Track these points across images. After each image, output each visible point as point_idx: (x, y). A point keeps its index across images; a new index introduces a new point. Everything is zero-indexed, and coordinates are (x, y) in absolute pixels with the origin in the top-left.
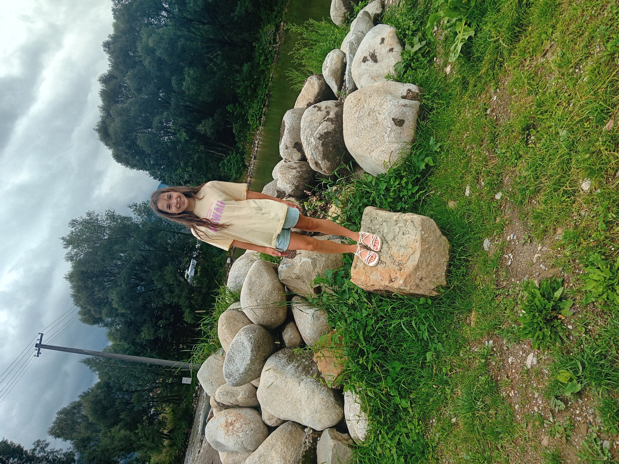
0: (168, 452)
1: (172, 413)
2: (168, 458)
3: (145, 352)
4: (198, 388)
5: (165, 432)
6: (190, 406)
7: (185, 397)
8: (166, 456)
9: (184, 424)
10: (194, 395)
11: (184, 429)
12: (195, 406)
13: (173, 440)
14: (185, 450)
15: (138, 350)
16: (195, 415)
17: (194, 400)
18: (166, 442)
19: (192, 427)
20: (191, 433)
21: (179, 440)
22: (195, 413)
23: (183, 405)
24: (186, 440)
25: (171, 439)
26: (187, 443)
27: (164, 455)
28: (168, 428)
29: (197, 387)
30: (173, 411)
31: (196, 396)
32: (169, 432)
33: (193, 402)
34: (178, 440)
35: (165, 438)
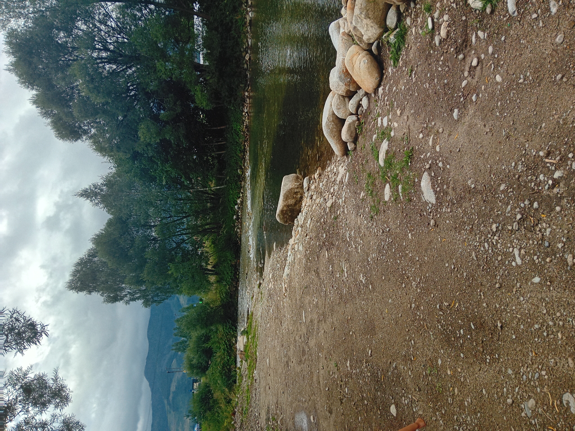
0: (216, 289)
1: (212, 246)
2: (218, 295)
3: (155, 166)
4: (239, 208)
5: (209, 267)
6: (232, 232)
7: (223, 222)
8: (216, 293)
9: (229, 254)
10: (235, 217)
11: (230, 260)
12: (238, 230)
13: (220, 274)
14: (237, 284)
15: (144, 165)
16: (241, 242)
17: (236, 224)
18: (212, 279)
19: (239, 257)
20: (239, 263)
21: (228, 273)
22: (240, 240)
23: (224, 231)
24: (236, 273)
25: (216, 274)
26: (237, 276)
27: (214, 292)
28: (211, 262)
29: (236, 207)
30: (213, 243)
31: (238, 218)
32: (213, 267)
33: (235, 226)
34: (226, 274)
35: (209, 274)
